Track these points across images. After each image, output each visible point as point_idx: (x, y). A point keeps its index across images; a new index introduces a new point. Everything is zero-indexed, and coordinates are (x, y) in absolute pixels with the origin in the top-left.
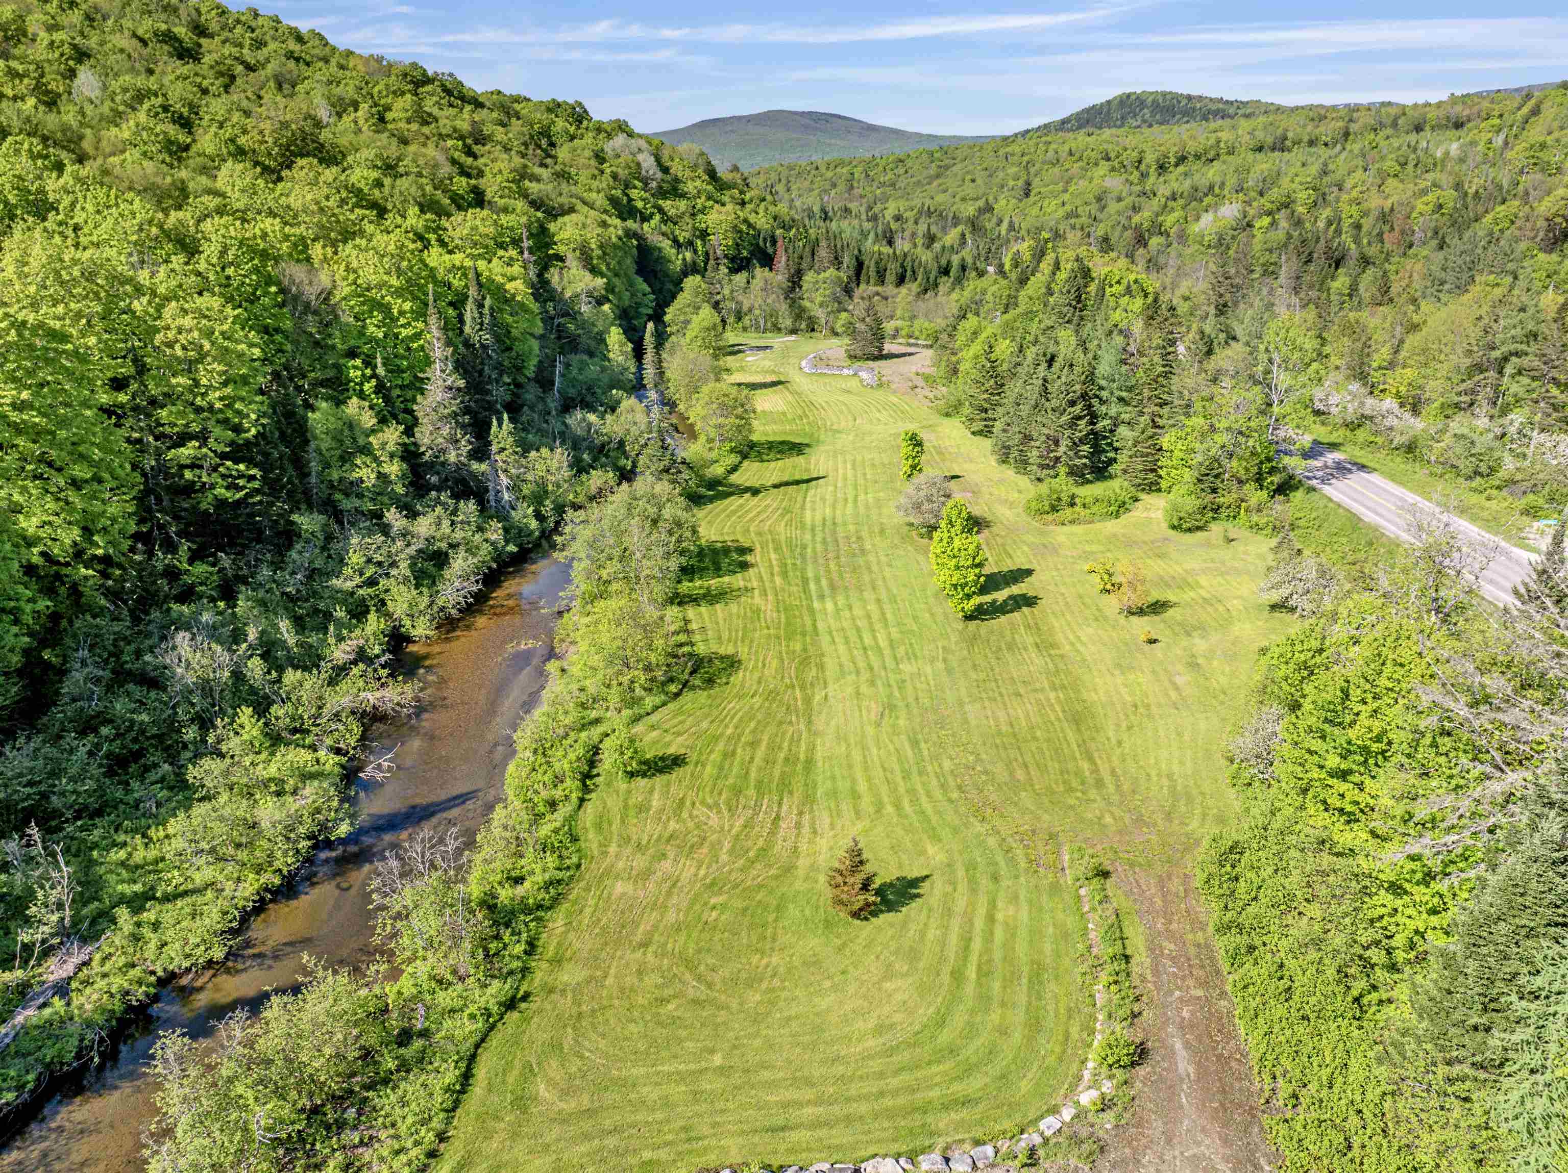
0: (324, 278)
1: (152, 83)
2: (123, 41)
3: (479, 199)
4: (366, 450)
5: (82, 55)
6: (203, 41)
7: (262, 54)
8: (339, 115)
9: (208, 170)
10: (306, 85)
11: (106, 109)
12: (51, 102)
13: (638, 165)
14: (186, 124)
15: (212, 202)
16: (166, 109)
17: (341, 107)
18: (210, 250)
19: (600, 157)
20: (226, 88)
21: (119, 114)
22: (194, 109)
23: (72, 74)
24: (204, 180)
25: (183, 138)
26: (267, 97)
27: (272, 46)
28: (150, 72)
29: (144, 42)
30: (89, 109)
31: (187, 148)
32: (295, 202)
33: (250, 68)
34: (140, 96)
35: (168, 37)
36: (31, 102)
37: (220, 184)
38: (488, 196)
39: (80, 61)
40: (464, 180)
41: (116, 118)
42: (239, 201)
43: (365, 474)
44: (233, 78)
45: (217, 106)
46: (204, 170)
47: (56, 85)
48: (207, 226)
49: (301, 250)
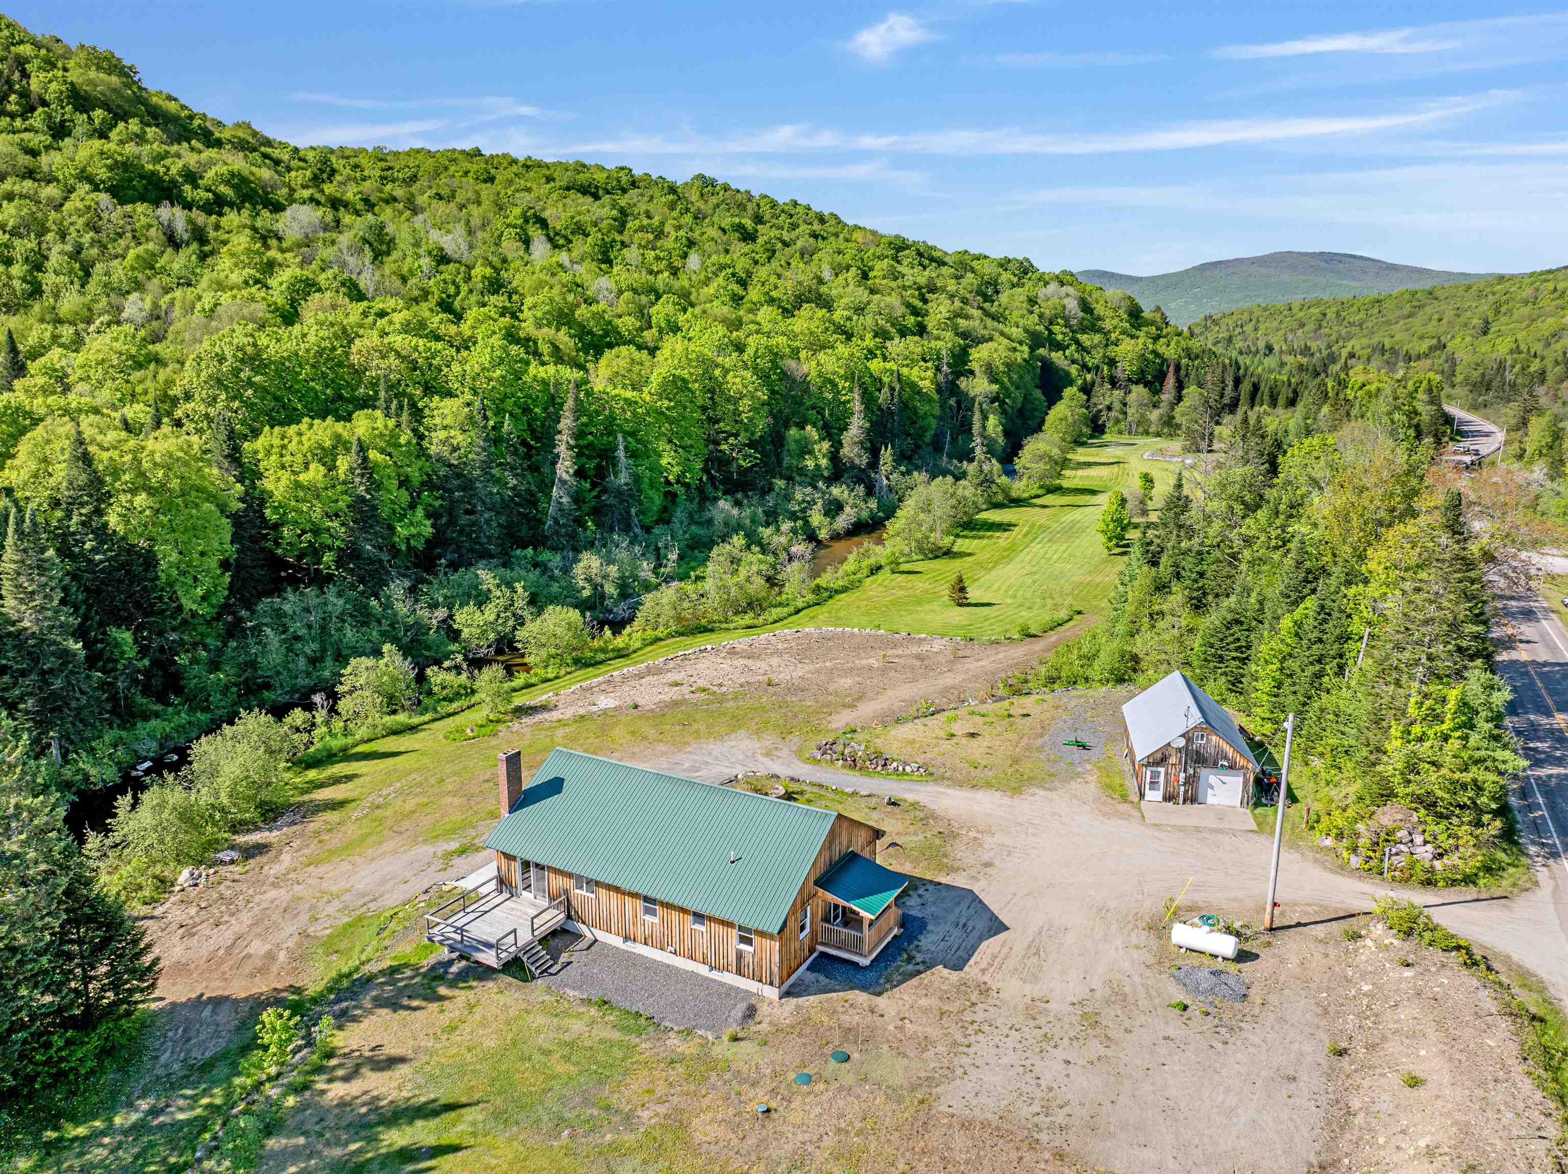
0: (805, 368)
1: (727, 260)
2: (713, 232)
3: (921, 330)
4: (811, 452)
5: (691, 243)
6: (759, 227)
7: (794, 235)
8: (837, 275)
9: (753, 311)
10: (820, 254)
11: (702, 277)
12: (675, 272)
13: (1064, 307)
14: (743, 283)
15: (753, 327)
16: (733, 275)
17: (838, 270)
18: (750, 351)
19: (1032, 301)
20: (769, 259)
21: (709, 279)
22: (749, 274)
23: (685, 256)
24: (751, 316)
25: (741, 292)
26: (794, 263)
27: (803, 227)
28: (727, 251)
29: (724, 231)
30: (694, 278)
31: (742, 298)
32: (797, 329)
33: (786, 244)
34: (722, 267)
35: (740, 228)
36: (666, 274)
37: (758, 319)
38: (929, 328)
39: (689, 247)
40: (912, 318)
41: (707, 282)
42: (766, 327)
43: (810, 463)
44: (774, 252)
45: (762, 272)
46: (750, 311)
47: (678, 263)
48: (750, 339)
49: (795, 352)
